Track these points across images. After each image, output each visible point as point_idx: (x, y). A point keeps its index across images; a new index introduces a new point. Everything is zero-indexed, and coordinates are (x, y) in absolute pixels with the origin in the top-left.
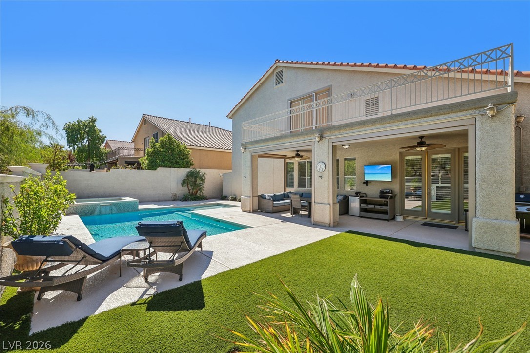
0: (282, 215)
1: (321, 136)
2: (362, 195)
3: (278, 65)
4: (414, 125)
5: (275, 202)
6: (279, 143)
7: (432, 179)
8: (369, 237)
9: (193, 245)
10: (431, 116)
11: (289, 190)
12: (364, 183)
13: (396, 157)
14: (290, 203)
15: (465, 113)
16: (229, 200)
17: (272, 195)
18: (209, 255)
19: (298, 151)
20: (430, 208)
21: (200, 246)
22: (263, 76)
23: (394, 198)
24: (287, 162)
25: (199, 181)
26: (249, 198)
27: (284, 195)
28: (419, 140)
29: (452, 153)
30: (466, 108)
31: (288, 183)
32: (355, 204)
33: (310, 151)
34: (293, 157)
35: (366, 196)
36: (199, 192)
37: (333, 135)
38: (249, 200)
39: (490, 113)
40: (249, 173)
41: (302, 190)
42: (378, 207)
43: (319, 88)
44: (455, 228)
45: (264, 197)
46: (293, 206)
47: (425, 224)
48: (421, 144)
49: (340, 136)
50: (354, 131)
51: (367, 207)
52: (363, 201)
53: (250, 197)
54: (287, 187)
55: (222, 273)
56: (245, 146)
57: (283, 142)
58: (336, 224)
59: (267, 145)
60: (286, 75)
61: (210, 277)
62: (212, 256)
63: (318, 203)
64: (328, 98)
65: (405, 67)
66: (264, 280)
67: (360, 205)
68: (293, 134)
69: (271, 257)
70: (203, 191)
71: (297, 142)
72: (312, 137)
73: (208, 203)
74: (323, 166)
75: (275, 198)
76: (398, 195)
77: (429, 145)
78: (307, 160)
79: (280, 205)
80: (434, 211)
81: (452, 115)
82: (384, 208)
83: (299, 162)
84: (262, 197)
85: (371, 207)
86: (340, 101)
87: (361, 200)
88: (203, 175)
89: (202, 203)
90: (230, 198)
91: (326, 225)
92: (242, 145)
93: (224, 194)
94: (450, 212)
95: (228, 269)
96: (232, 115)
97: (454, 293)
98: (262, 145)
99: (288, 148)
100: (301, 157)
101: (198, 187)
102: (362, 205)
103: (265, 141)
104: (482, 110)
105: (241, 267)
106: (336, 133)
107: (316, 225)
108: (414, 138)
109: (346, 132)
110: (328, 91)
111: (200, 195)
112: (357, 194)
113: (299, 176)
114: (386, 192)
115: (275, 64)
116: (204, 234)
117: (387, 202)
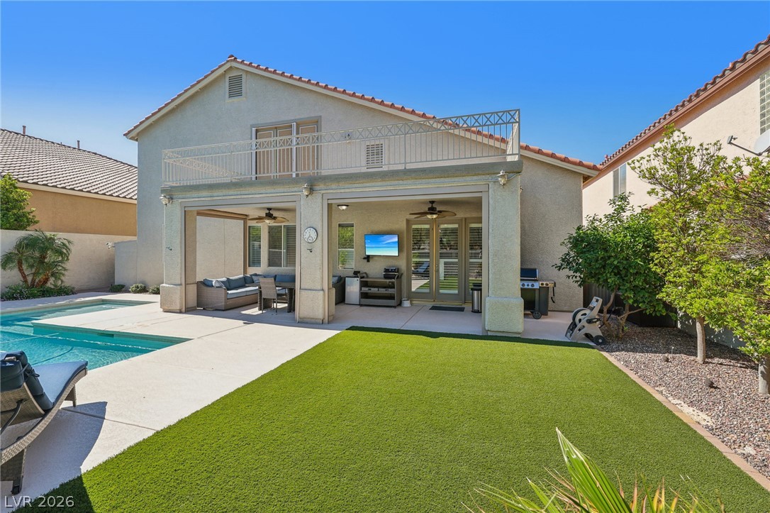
0: (243, 312)
1: (311, 189)
2: (362, 275)
3: (234, 64)
4: (431, 186)
5: (229, 292)
6: (239, 193)
7: (441, 254)
8: (378, 333)
9: (52, 400)
10: (448, 177)
11: (252, 271)
12: (364, 258)
13: (403, 226)
14: (258, 292)
15: (480, 177)
16: (129, 292)
17: (224, 279)
18: (97, 412)
19: (269, 209)
20: (438, 288)
21: (71, 396)
22: (206, 77)
23: (401, 277)
24: (248, 225)
25: (51, 257)
26: (179, 287)
27: (245, 278)
28: (430, 206)
29: (459, 224)
30: (480, 172)
31: (252, 258)
32: (353, 288)
33: (292, 210)
34: (260, 218)
35: (367, 277)
36: (52, 280)
37: (328, 188)
38: (179, 292)
39: (502, 181)
40: (178, 241)
41: (274, 270)
42: (382, 291)
43: (302, 117)
44: (462, 310)
45: (210, 284)
46: (263, 297)
47: (434, 308)
48: (432, 210)
49: (339, 191)
50: (357, 185)
51: (370, 291)
52: (364, 284)
53: (181, 284)
54: (249, 266)
55: (137, 444)
56: (170, 194)
57: (247, 192)
58: (331, 318)
59: (215, 194)
60: (247, 84)
61: (105, 463)
62: (104, 411)
63: (306, 289)
64: (316, 134)
65: (413, 112)
66: (234, 436)
67: (361, 289)
68: (259, 182)
69: (238, 389)
70: (63, 278)
71: (271, 195)
72: (296, 189)
73: (78, 300)
74: (313, 234)
75: (229, 285)
76: (405, 274)
77: (440, 212)
78: (283, 224)
79: (238, 296)
80: (441, 291)
81: (468, 178)
82: (391, 291)
83: (269, 227)
84: (206, 284)
85: (374, 290)
86: (330, 142)
87: (361, 282)
88: (64, 245)
89: (62, 301)
90: (133, 287)
91: (318, 321)
92: (163, 191)
93: (118, 280)
94: (456, 292)
95: (151, 433)
96: (138, 134)
97: (487, 390)
98: (205, 193)
99: (254, 202)
100: (275, 218)
101: (50, 269)
102: (363, 289)
103: (211, 187)
104: (494, 176)
105: (180, 421)
106: (334, 186)
107: (302, 322)
108: (424, 203)
109: (347, 186)
110: (315, 123)
111: (56, 286)
112: (356, 274)
113: (269, 248)
114: (392, 271)
115: (228, 61)
116: (81, 370)
117: (393, 283)
